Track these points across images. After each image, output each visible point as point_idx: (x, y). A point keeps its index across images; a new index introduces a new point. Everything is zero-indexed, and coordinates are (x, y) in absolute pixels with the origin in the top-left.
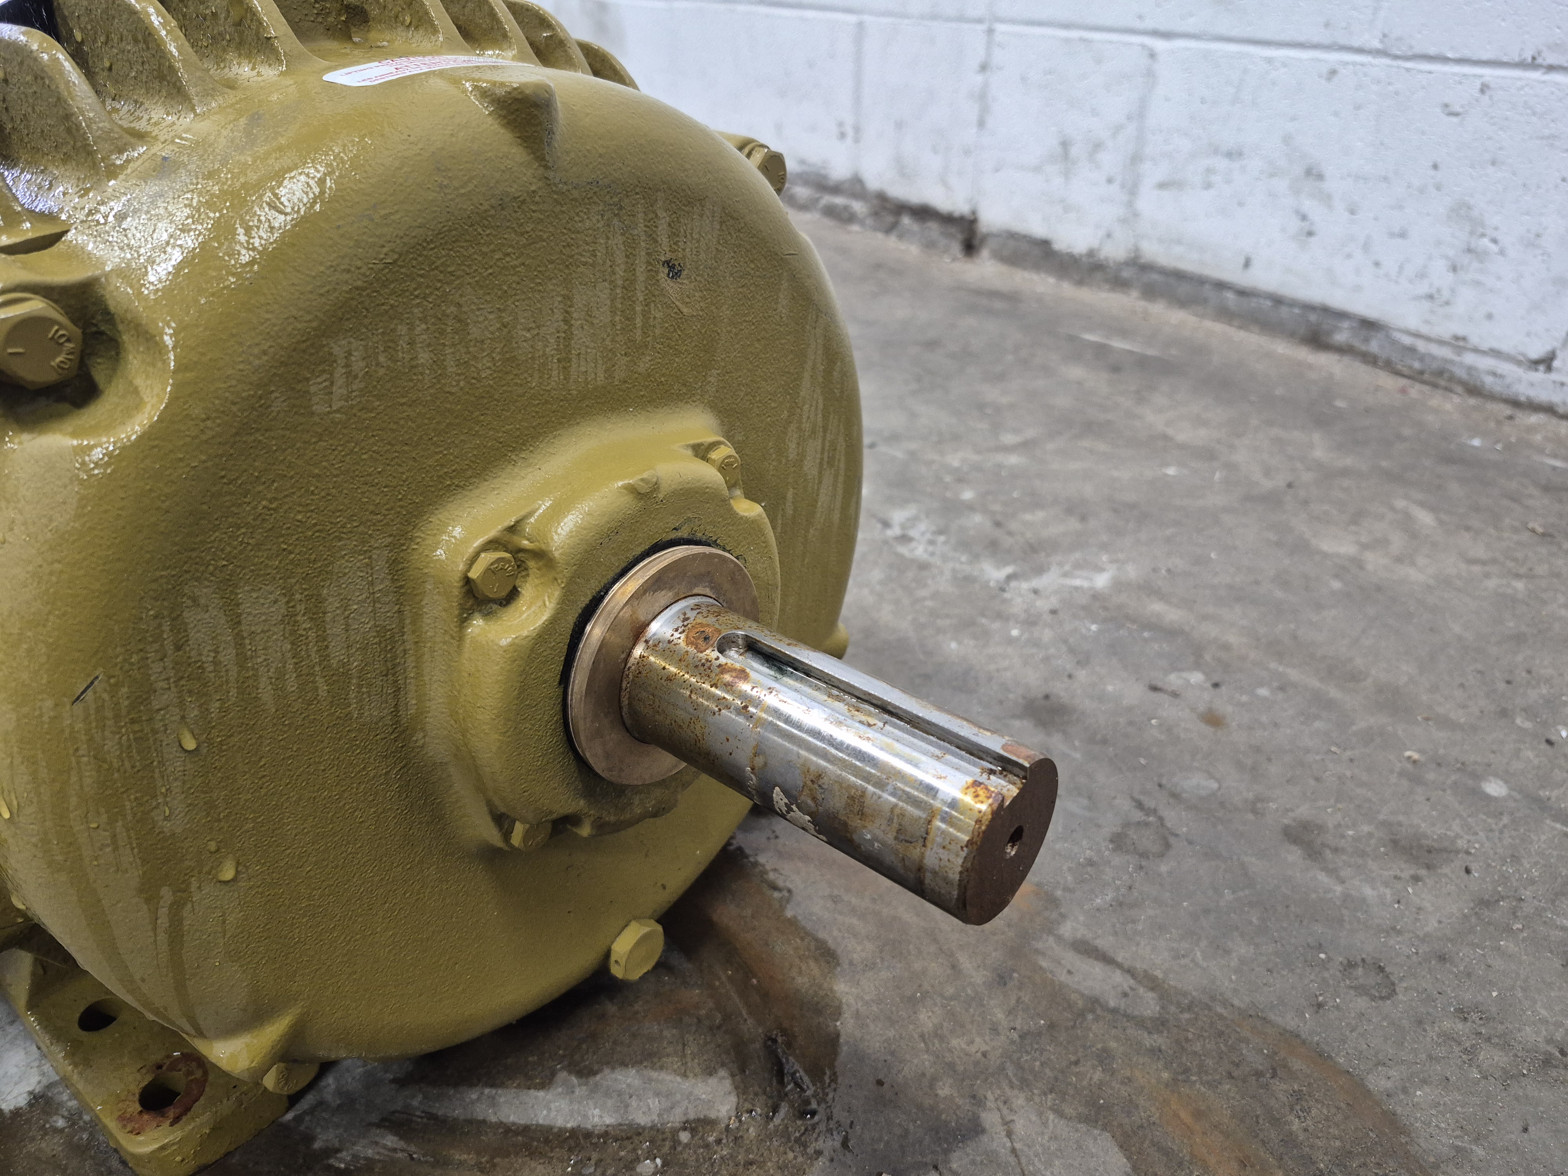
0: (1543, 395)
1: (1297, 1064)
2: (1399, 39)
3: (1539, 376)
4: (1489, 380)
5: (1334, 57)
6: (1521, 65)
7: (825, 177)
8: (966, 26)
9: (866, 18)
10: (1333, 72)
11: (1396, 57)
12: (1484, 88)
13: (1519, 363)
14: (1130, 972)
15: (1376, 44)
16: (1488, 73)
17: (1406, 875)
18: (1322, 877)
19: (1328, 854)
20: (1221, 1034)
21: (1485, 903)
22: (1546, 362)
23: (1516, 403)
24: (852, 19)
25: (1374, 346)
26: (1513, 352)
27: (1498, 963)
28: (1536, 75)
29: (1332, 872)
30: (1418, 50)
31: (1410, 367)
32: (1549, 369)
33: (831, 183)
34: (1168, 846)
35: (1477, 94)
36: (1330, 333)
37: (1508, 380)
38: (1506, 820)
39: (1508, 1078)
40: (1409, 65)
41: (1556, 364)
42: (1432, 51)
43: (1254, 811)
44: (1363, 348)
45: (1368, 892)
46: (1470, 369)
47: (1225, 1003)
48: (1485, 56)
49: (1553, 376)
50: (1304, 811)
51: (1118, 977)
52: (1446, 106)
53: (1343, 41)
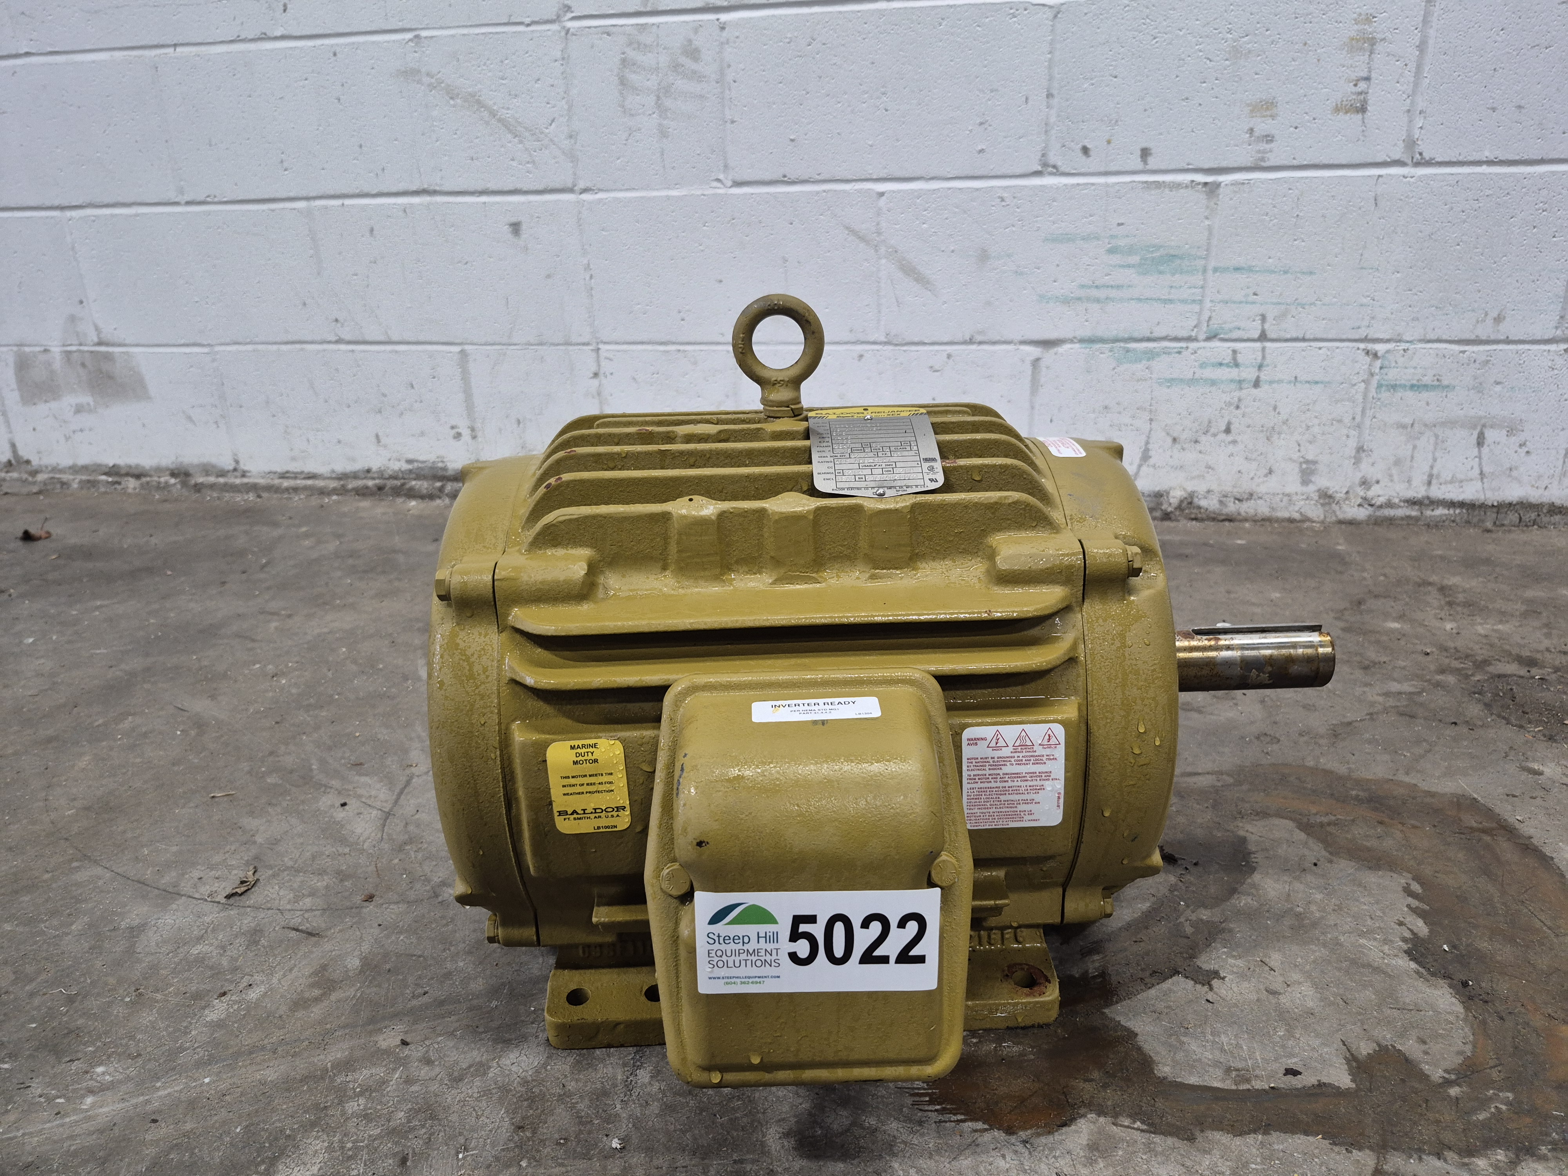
2: (896, 335)
5: (860, 348)
6: (965, 343)
7: (445, 469)
8: (571, 348)
9: (466, 347)
10: (861, 356)
11: (896, 345)
12: (949, 356)
15: (883, 338)
16: (949, 348)
24: (457, 349)
27: (1289, 717)
28: (974, 347)
30: (908, 340)
33: (450, 473)
35: (946, 360)
40: (905, 348)
42: (916, 340)
48: (946, 340)
51: (1208, 777)
52: (931, 367)
53: (862, 339)
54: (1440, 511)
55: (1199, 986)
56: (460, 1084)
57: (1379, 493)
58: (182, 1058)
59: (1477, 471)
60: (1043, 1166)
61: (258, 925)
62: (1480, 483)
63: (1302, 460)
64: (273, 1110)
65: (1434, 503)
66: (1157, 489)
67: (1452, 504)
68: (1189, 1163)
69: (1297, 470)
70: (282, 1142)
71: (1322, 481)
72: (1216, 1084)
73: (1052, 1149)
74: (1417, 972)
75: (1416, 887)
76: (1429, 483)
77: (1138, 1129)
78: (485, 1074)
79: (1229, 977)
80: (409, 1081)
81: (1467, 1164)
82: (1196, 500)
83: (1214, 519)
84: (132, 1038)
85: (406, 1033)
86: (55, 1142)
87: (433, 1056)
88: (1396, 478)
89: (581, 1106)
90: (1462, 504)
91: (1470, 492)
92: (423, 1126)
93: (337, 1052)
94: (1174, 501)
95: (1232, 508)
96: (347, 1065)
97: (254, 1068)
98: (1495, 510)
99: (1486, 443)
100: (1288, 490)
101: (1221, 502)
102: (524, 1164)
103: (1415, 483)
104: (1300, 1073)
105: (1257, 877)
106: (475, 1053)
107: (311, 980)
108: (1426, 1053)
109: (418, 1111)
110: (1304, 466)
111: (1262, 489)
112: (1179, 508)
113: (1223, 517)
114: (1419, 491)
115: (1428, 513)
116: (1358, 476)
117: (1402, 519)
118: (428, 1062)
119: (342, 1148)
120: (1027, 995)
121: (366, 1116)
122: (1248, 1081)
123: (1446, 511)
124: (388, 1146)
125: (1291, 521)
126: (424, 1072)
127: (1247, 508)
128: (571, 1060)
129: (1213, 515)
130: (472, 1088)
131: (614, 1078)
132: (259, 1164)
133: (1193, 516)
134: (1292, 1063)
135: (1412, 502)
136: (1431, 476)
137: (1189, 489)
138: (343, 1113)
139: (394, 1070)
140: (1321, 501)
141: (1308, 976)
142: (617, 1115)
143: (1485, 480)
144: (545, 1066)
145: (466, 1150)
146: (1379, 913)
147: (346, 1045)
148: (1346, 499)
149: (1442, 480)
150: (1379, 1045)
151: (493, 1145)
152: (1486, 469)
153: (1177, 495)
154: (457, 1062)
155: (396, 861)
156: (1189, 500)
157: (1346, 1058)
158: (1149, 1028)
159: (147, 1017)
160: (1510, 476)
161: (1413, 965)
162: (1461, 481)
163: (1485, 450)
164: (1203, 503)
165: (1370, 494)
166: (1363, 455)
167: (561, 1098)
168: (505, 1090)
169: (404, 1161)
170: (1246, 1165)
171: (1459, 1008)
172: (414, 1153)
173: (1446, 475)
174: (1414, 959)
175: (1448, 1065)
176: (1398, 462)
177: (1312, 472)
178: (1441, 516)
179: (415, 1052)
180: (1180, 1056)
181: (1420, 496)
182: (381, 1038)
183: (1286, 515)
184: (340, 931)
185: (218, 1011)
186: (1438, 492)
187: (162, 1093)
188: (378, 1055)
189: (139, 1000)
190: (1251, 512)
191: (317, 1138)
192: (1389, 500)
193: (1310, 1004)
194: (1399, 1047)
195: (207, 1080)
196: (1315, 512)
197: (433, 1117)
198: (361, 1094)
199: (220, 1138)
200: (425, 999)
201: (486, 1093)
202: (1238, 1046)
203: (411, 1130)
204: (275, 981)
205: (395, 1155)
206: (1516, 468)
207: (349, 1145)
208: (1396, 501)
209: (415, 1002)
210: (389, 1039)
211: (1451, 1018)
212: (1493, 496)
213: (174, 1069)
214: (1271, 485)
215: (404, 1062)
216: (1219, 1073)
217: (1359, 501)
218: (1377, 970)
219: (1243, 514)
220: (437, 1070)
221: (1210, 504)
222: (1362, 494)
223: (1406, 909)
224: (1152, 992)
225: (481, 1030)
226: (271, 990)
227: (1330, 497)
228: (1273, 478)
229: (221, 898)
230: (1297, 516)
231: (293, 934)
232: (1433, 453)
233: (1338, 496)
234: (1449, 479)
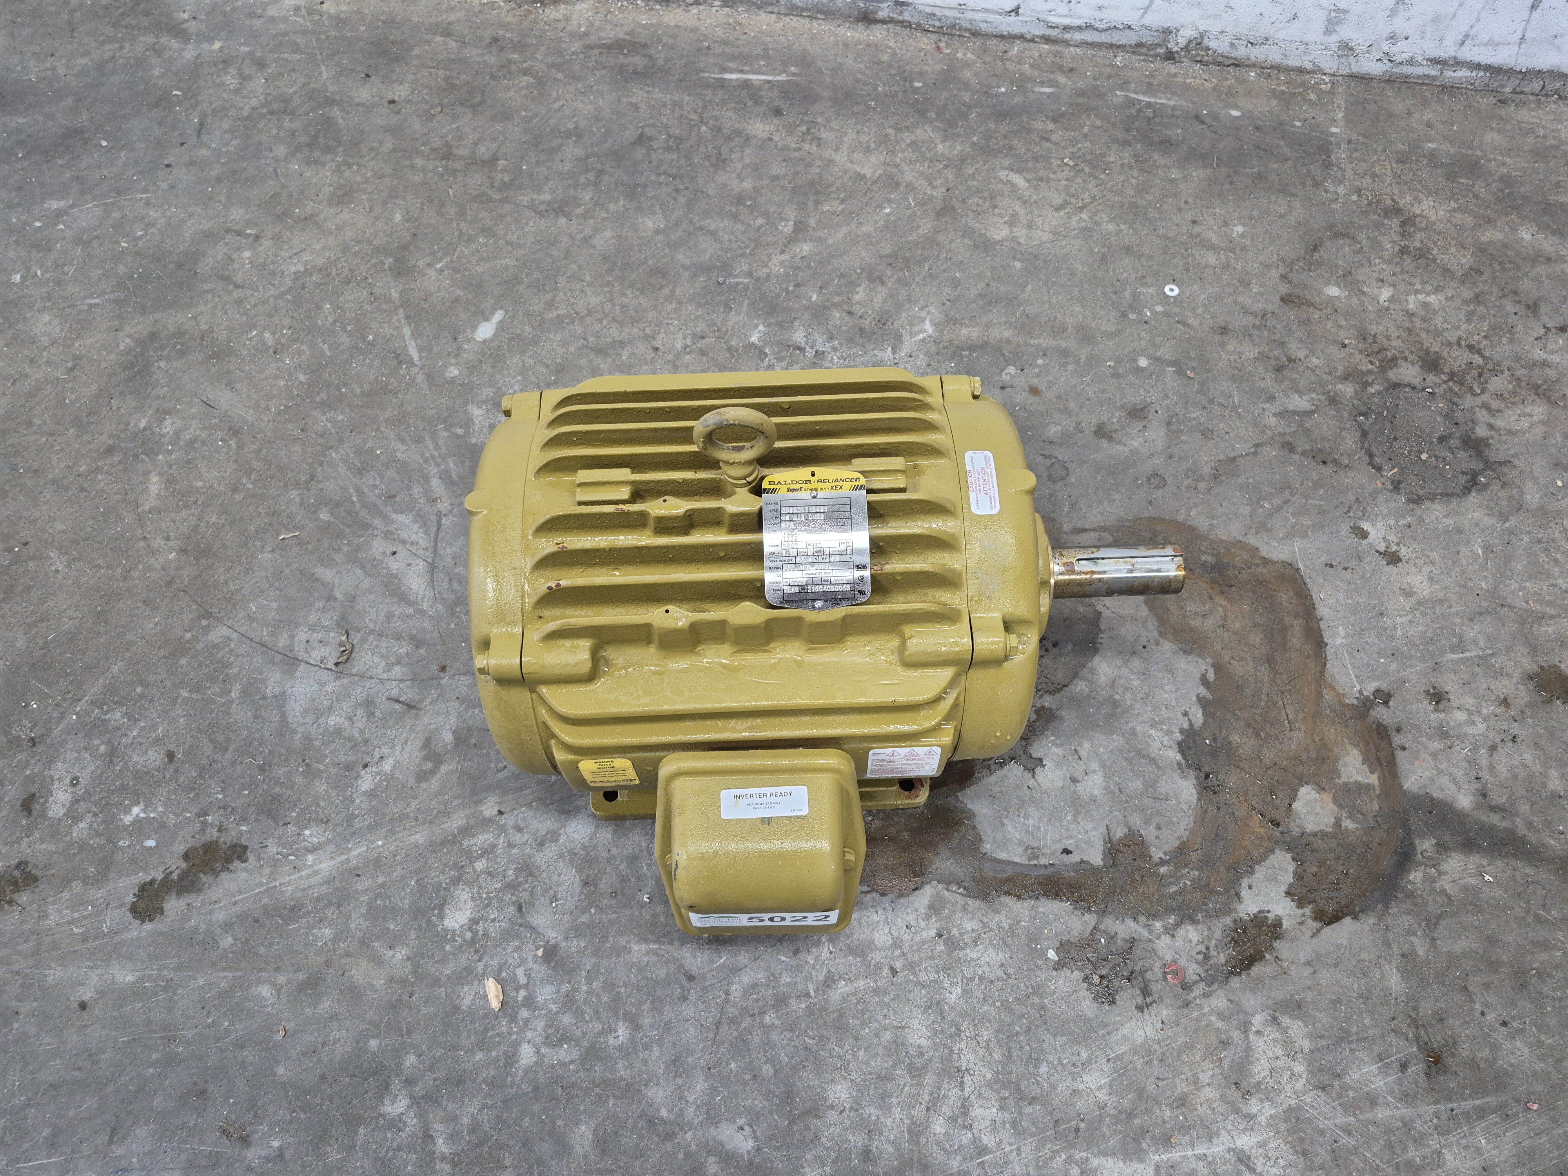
0: (1016, 30)
1: (1158, 528)
3: (1013, 18)
4: (983, 26)
13: (1000, 14)
14: (1094, 530)
17: (1141, 428)
18: (1119, 447)
19: (1114, 436)
20: (1133, 533)
21: (1169, 424)
22: (1016, 11)
23: (1002, 37)
25: (906, 17)
26: (996, 9)
27: (1185, 448)
29: (1119, 443)
31: (934, 26)
32: (1017, 14)
34: (1067, 469)
36: (875, 12)
37: (995, 24)
38: (1154, 377)
39: (1209, 490)
41: (1021, 11)
43: (1081, 432)
44: (901, 18)
45: (1135, 444)
46: (971, 21)
47: (1127, 520)
49: (1020, 18)
50: (1094, 420)
51: (1093, 534)
54: (1464, 73)
55: (1026, 773)
56: (544, 848)
57: (1402, 50)
58: (358, 824)
59: (1519, 35)
60: (899, 920)
61: (368, 696)
62: (1516, 47)
63: (1333, 8)
64: (430, 868)
65: (1458, 63)
66: (1166, 25)
67: (1478, 66)
68: (985, 920)
69: (1324, 18)
70: (442, 893)
71: (1346, 32)
72: (1017, 860)
73: (906, 908)
74: (1179, 764)
75: (1211, 676)
76: (1462, 43)
77: (961, 894)
78: (557, 840)
79: (1049, 764)
80: (510, 845)
81: (1148, 925)
82: (1206, 41)
83: (1219, 64)
84: (318, 805)
85: (499, 803)
86: (302, 890)
87: (522, 824)
88: (1428, 35)
89: (621, 867)
90: (1488, 68)
91: (1501, 57)
92: (527, 881)
93: (456, 822)
94: (1182, 42)
95: (1242, 52)
96: (466, 831)
97: (407, 833)
98: (1520, 76)
99: (1541, 8)
100: (1306, 39)
101: (1232, 45)
102: (593, 911)
103: (1446, 42)
104: (1071, 852)
105: (1097, 660)
106: (548, 822)
107: (423, 753)
108: (1157, 838)
109: (521, 870)
110: (1333, 14)
111: (1280, 35)
112: (1186, 48)
113: (1231, 61)
114: (1447, 51)
115: (1449, 74)
116: (1390, 29)
117: (1419, 77)
118: (519, 829)
119: (481, 897)
120: (907, 798)
121: (489, 874)
122: (1037, 857)
123: (1468, 73)
124: (508, 897)
125: (1301, 71)
126: (518, 838)
127: (1257, 54)
128: (611, 829)
129: (1220, 59)
130: (550, 852)
131: (640, 845)
132: (433, 910)
133: (1198, 59)
134: (1069, 844)
135: (1435, 61)
136: (1467, 36)
137: (1201, 29)
138: (475, 871)
139: (499, 835)
140: (1340, 52)
141: (1103, 766)
142: (645, 875)
143: (1523, 45)
144: (595, 833)
145: (556, 900)
146: (1173, 703)
147: (461, 814)
148: (1368, 52)
149: (1477, 41)
150: (1130, 830)
151: (572, 896)
152: (1529, 35)
153: (1186, 34)
154: (538, 830)
155: (453, 626)
156: (1199, 41)
157: (1104, 841)
158: (984, 811)
159: (321, 787)
160: (1552, 43)
161: (1179, 757)
162: (1497, 45)
163: (1536, 14)
164: (1213, 44)
165: (1394, 49)
166: (1401, 7)
167: (609, 860)
168: (572, 853)
169: (520, 908)
170: (1018, 922)
171: (1194, 799)
172: (526, 903)
173: (1484, 37)
174: (1181, 751)
175: (1167, 848)
176: (1436, 20)
177: (1339, 22)
178: (1461, 78)
179: (508, 820)
180: (999, 836)
181: (1447, 56)
182: (484, 808)
183: (1298, 64)
184: (431, 704)
185: (366, 782)
186: (1468, 54)
187: (355, 853)
188: (485, 823)
189: (310, 773)
190: (1262, 57)
191: (463, 890)
192: (1412, 58)
193: (1096, 792)
194: (1142, 832)
195: (380, 843)
196: (1329, 64)
197: (531, 875)
198: (482, 856)
199: (403, 889)
200: (505, 773)
201: (561, 856)
202: (1038, 828)
203: (520, 884)
204: (397, 753)
205: (514, 903)
206: (1562, 36)
207: (484, 896)
208: (1420, 59)
209: (499, 776)
210: (489, 809)
211: (1185, 808)
212: (1523, 64)
213: (355, 833)
214: (1293, 31)
215: (503, 829)
216: (1020, 850)
217: (1380, 55)
218: (1153, 761)
219: (1253, 59)
220: (526, 836)
221: (1220, 46)
222: (1386, 49)
223: (1194, 699)
224: (994, 778)
225: (549, 802)
226: (397, 762)
227: (1351, 49)
228: (1296, 24)
229: (330, 665)
230: (1309, 66)
231: (397, 706)
232: (1479, 13)
233: (1359, 49)
234: (1485, 40)
